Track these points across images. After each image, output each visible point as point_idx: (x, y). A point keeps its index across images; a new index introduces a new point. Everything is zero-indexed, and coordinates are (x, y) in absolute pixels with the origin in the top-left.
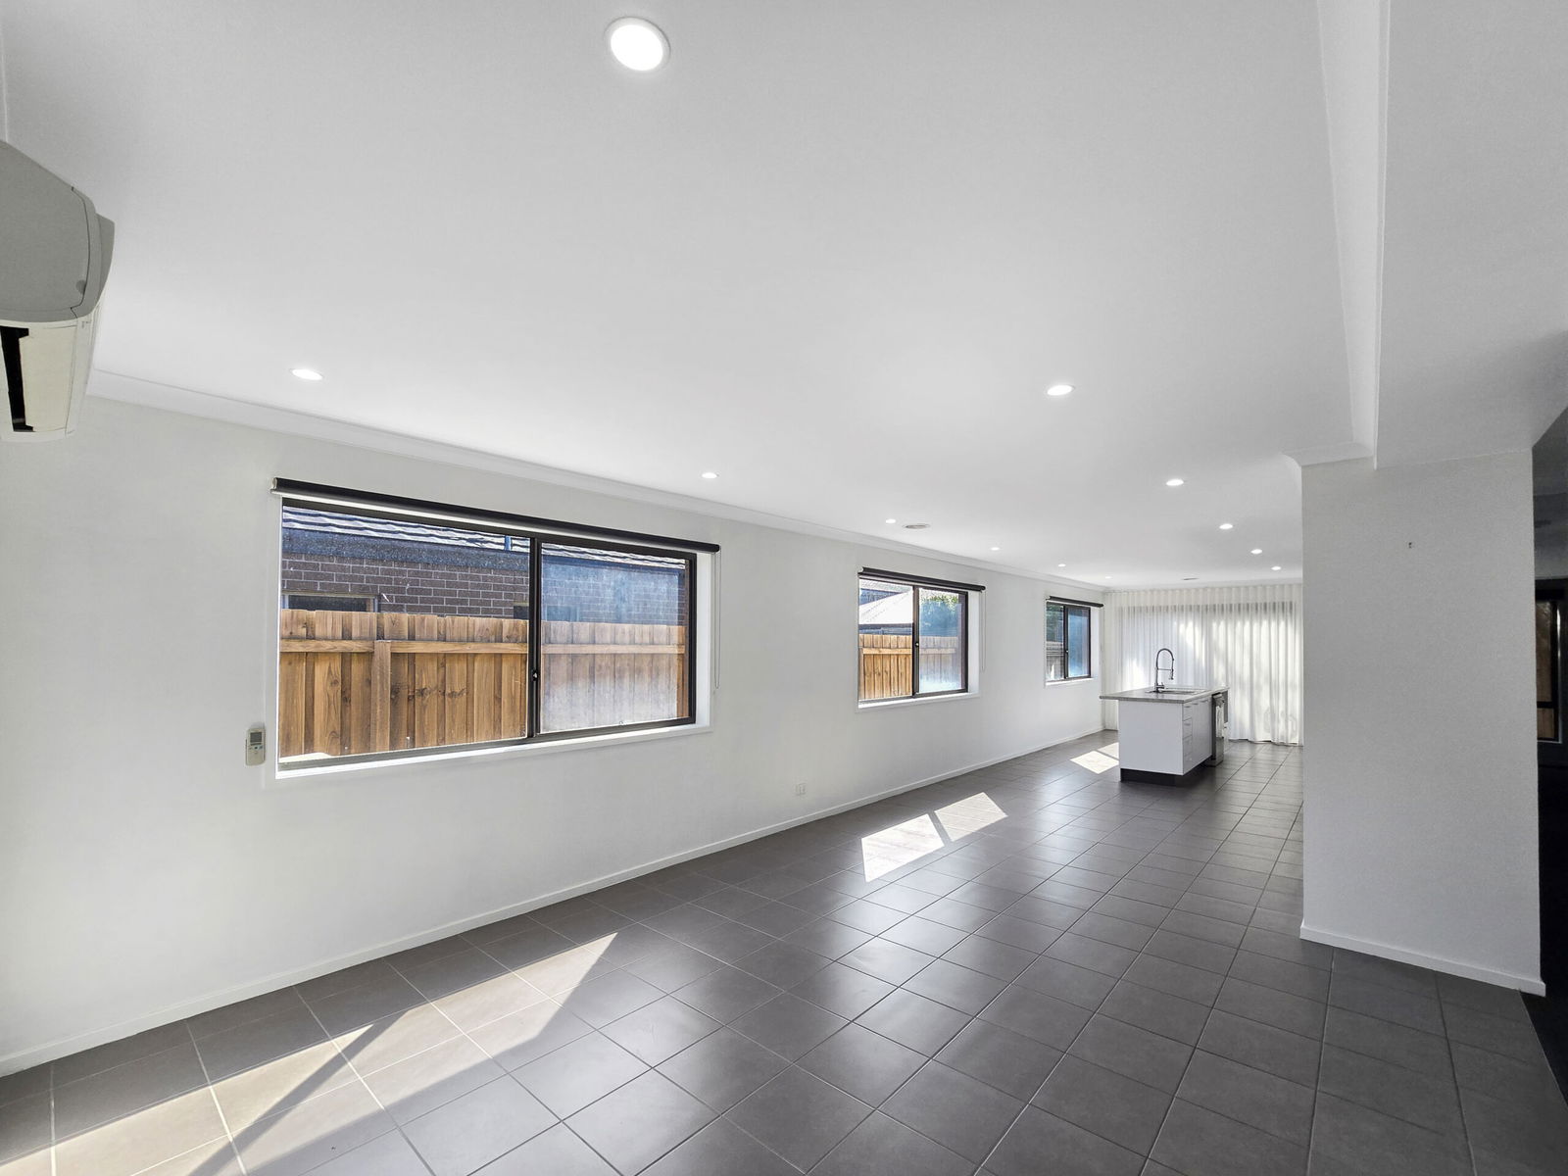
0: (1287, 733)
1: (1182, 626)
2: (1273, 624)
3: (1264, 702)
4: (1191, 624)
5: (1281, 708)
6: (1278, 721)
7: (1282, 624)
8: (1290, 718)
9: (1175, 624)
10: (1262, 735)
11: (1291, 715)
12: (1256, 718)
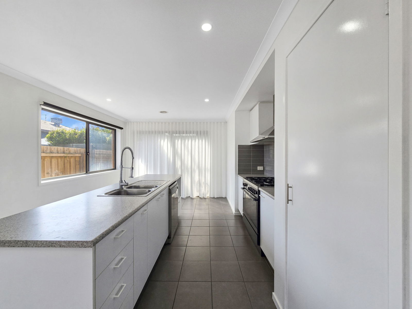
0: (205, 192)
1: (162, 141)
2: (200, 141)
3: (196, 178)
4: (166, 140)
5: (203, 181)
6: (202, 187)
7: (204, 141)
8: (206, 185)
9: (159, 140)
10: (195, 194)
11: (207, 183)
12: (193, 186)
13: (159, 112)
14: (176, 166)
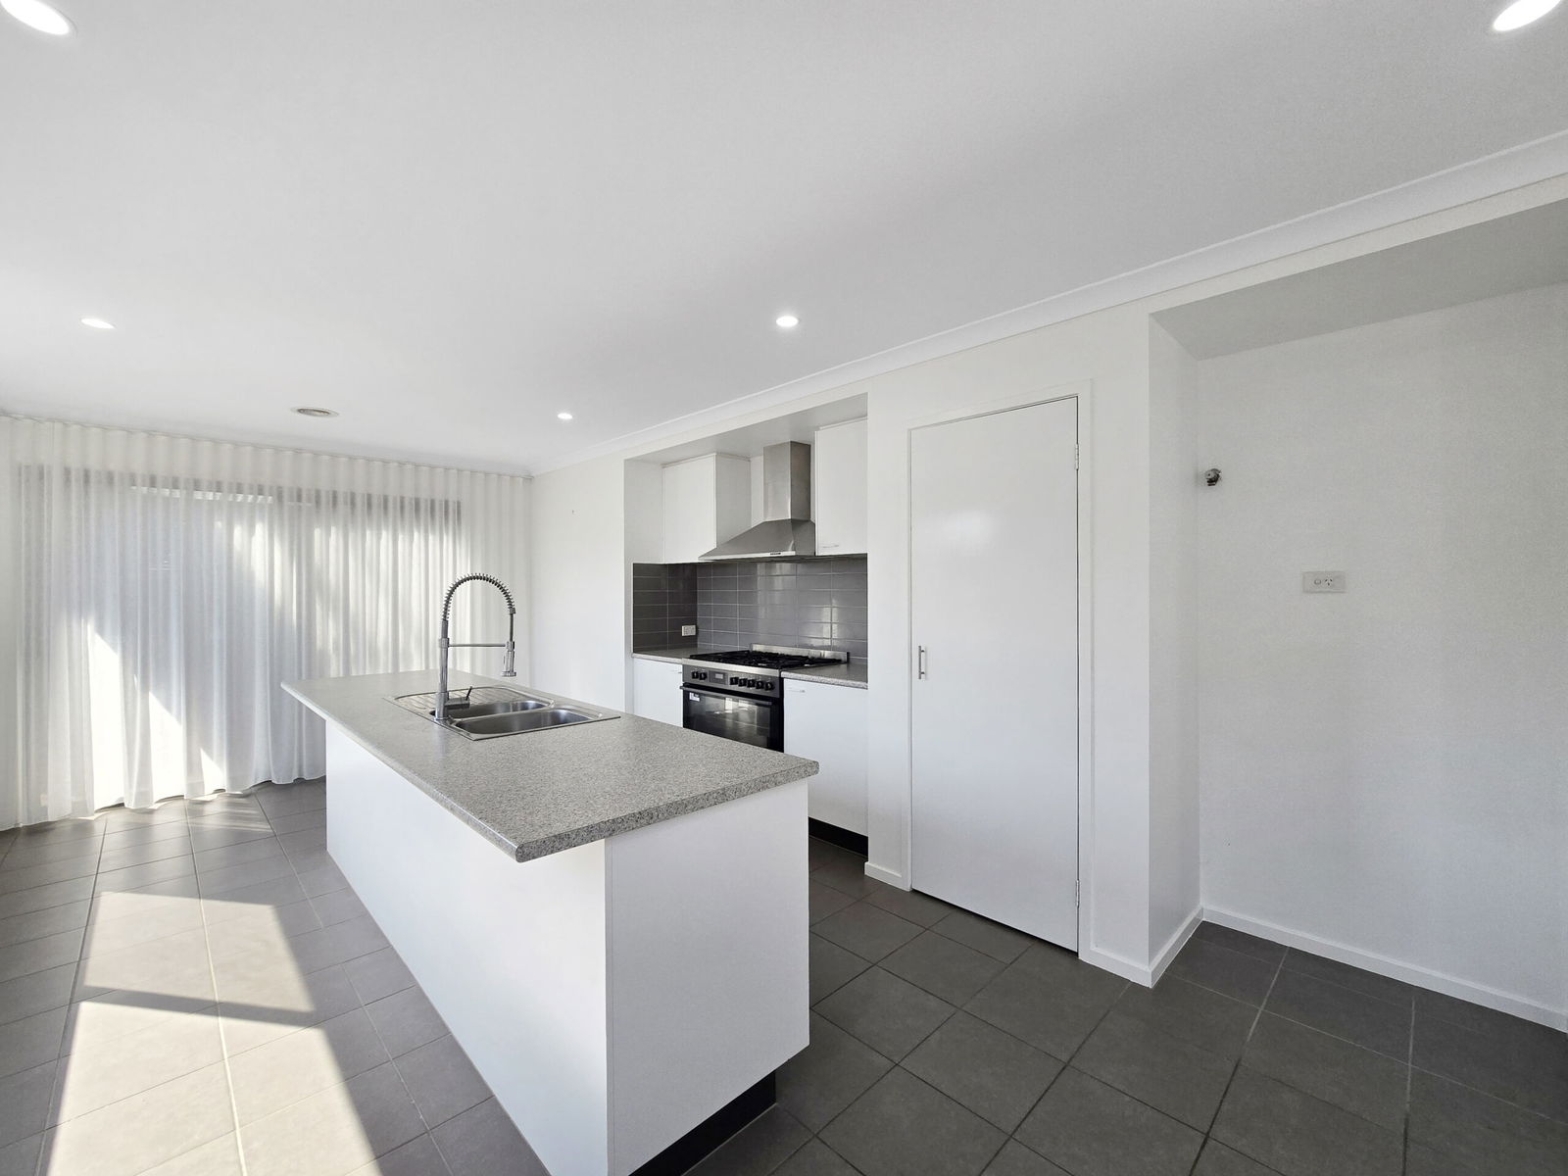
13: (292, 410)
14: (319, 643)
